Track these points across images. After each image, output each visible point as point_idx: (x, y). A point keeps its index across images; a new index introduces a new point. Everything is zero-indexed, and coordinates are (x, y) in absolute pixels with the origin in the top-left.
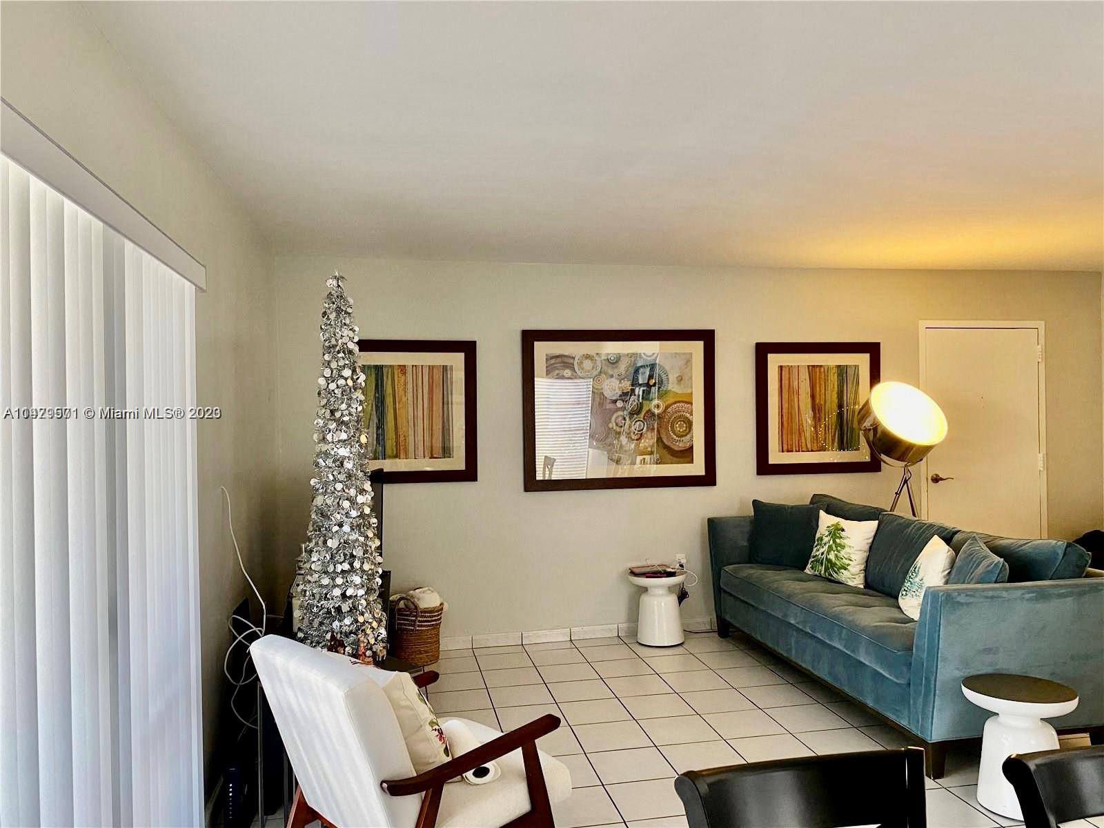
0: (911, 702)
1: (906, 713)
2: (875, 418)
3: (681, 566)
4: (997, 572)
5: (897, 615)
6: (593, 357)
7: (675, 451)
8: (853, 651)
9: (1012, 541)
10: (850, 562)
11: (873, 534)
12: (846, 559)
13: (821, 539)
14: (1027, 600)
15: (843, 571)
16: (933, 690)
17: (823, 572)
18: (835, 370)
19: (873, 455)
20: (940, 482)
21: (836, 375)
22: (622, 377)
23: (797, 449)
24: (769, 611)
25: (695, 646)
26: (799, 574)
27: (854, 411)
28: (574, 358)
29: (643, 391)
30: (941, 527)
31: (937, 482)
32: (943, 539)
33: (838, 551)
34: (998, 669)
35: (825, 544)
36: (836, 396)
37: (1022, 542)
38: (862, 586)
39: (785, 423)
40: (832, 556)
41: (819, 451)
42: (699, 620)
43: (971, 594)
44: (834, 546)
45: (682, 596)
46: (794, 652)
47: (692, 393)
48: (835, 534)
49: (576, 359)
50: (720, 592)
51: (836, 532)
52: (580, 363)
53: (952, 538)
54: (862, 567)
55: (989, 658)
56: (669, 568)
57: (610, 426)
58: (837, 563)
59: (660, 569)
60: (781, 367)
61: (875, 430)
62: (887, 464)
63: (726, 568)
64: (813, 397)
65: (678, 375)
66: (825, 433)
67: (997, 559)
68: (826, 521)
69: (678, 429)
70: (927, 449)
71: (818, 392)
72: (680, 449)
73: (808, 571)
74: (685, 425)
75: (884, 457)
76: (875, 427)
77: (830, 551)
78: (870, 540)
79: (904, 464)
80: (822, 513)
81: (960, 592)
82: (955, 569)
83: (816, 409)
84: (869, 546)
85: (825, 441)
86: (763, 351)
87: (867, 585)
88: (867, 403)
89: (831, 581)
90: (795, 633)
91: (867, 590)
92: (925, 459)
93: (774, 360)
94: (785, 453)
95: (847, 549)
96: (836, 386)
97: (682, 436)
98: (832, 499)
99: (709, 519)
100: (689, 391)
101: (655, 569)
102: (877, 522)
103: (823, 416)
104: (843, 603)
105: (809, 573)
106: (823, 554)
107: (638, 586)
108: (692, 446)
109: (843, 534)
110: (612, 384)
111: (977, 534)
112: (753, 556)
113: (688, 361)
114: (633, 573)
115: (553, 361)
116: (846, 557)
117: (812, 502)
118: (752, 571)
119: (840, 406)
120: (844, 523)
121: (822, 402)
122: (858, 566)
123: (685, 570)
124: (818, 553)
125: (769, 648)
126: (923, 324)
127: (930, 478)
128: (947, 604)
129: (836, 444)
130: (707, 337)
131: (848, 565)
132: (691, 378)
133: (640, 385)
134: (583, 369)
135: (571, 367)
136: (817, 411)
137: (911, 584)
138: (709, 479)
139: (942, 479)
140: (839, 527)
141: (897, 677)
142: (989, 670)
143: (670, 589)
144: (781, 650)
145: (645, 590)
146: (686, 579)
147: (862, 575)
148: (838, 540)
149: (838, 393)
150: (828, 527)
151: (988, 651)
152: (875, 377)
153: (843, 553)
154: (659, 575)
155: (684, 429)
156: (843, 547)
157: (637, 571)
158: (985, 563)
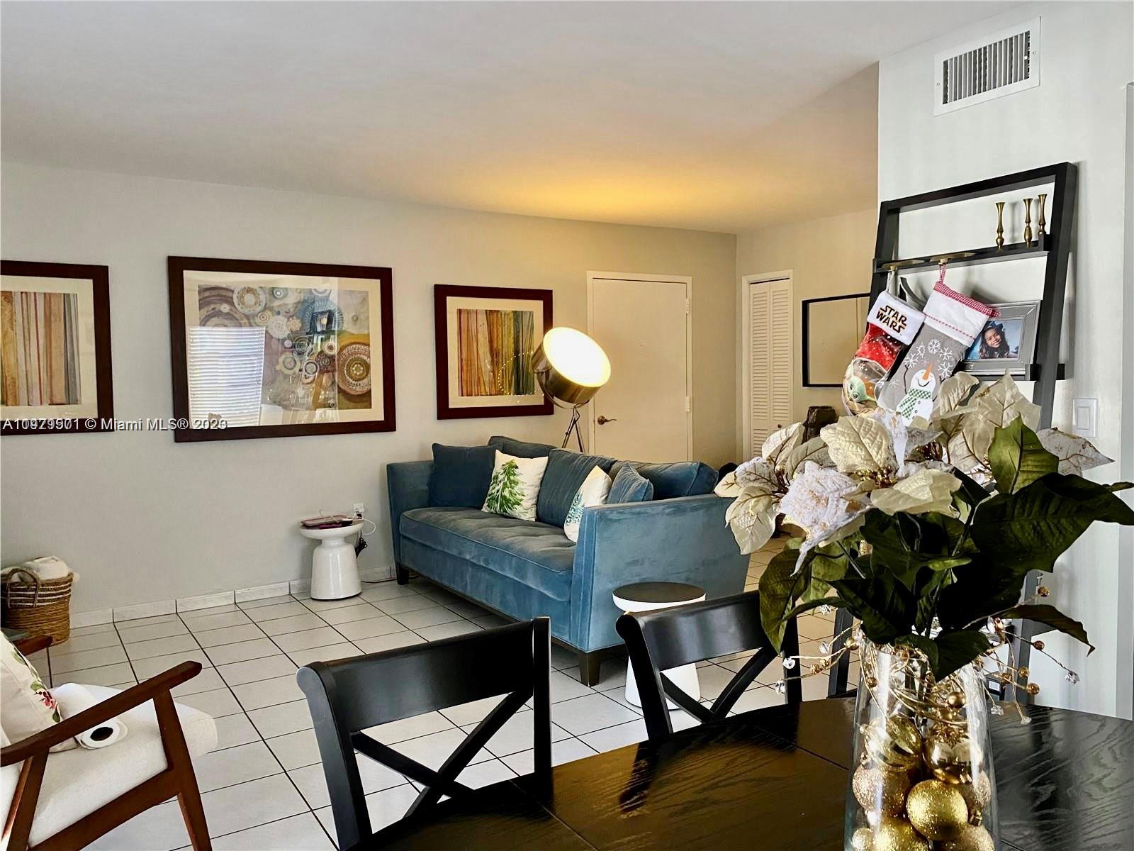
0: (571, 618)
1: (567, 629)
2: (547, 362)
3: (360, 515)
4: (644, 491)
5: (563, 540)
6: (256, 290)
7: (352, 395)
8: (522, 578)
9: (656, 466)
10: (523, 497)
11: (544, 469)
12: (519, 494)
13: (497, 477)
14: (667, 514)
15: (516, 506)
16: (589, 603)
17: (498, 508)
18: (512, 315)
19: (546, 399)
20: (605, 423)
21: (512, 320)
22: (291, 314)
23: (476, 393)
24: (446, 550)
25: (373, 595)
26: (476, 513)
27: (529, 356)
28: (233, 291)
29: (322, 339)
30: (602, 458)
31: (603, 423)
32: (602, 468)
33: (511, 487)
34: (644, 579)
35: (500, 482)
36: (512, 341)
37: (665, 466)
38: (534, 520)
39: (465, 367)
40: (506, 493)
41: (498, 395)
42: (378, 570)
43: (621, 511)
44: (508, 483)
45: (360, 547)
46: (469, 587)
47: (369, 334)
48: (509, 472)
49: (236, 292)
50: (399, 537)
51: (510, 469)
52: (241, 297)
53: (610, 468)
54: (534, 501)
55: (636, 569)
56: (346, 517)
57: (278, 368)
58: (511, 499)
59: (335, 519)
60: (460, 311)
61: (547, 372)
62: (558, 405)
63: (405, 514)
64: (491, 341)
65: (354, 314)
66: (503, 378)
67: (643, 480)
68: (501, 459)
69: (355, 372)
70: (593, 391)
71: (495, 337)
72: (357, 393)
73: (485, 509)
74: (362, 368)
75: (556, 399)
76: (548, 370)
77: (505, 488)
78: (541, 476)
79: (573, 405)
80: (498, 453)
81: (612, 510)
82: (611, 493)
83: (494, 353)
84: (540, 481)
85: (502, 385)
86: (442, 293)
87: (538, 519)
88: (540, 347)
89: (505, 517)
90: (470, 569)
91: (538, 523)
92: (591, 401)
93: (453, 303)
94: (465, 397)
95: (520, 486)
96: (512, 331)
97: (359, 380)
98: (507, 440)
99: (388, 466)
100: (366, 332)
101: (329, 520)
102: (547, 457)
103: (501, 360)
104: (515, 534)
105: (486, 511)
106: (498, 491)
107: (309, 538)
108: (370, 391)
109: (517, 471)
110: (279, 322)
111: (630, 462)
112: (434, 499)
113: (364, 300)
114: (306, 526)
115: (207, 294)
116: (519, 492)
117: (489, 444)
118: (430, 513)
119: (517, 352)
120: (517, 460)
121: (500, 347)
122: (530, 501)
123: (363, 519)
124: (493, 491)
125: (445, 586)
126: (591, 274)
127: (596, 420)
128: (601, 521)
129: (512, 388)
130: (384, 276)
131: (521, 500)
132: (368, 318)
133: (318, 333)
134: (243, 304)
135: (230, 301)
136: (495, 356)
137: (575, 511)
138: (388, 424)
139: (606, 421)
140: (513, 464)
141: (558, 596)
142: (637, 580)
143: (347, 539)
144: (457, 587)
145: (319, 542)
146: (363, 527)
147: (534, 509)
148: (512, 478)
149: (514, 338)
150: (503, 465)
151: (635, 562)
152: (548, 323)
153: (516, 489)
154: (334, 525)
155: (361, 372)
156: (516, 483)
157: (309, 523)
158: (635, 484)
